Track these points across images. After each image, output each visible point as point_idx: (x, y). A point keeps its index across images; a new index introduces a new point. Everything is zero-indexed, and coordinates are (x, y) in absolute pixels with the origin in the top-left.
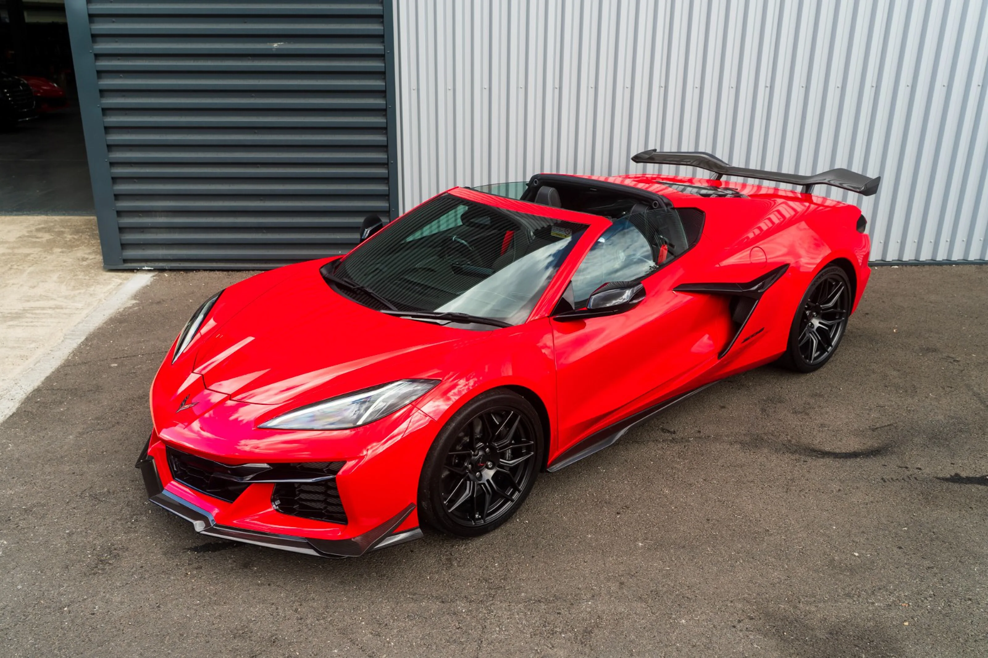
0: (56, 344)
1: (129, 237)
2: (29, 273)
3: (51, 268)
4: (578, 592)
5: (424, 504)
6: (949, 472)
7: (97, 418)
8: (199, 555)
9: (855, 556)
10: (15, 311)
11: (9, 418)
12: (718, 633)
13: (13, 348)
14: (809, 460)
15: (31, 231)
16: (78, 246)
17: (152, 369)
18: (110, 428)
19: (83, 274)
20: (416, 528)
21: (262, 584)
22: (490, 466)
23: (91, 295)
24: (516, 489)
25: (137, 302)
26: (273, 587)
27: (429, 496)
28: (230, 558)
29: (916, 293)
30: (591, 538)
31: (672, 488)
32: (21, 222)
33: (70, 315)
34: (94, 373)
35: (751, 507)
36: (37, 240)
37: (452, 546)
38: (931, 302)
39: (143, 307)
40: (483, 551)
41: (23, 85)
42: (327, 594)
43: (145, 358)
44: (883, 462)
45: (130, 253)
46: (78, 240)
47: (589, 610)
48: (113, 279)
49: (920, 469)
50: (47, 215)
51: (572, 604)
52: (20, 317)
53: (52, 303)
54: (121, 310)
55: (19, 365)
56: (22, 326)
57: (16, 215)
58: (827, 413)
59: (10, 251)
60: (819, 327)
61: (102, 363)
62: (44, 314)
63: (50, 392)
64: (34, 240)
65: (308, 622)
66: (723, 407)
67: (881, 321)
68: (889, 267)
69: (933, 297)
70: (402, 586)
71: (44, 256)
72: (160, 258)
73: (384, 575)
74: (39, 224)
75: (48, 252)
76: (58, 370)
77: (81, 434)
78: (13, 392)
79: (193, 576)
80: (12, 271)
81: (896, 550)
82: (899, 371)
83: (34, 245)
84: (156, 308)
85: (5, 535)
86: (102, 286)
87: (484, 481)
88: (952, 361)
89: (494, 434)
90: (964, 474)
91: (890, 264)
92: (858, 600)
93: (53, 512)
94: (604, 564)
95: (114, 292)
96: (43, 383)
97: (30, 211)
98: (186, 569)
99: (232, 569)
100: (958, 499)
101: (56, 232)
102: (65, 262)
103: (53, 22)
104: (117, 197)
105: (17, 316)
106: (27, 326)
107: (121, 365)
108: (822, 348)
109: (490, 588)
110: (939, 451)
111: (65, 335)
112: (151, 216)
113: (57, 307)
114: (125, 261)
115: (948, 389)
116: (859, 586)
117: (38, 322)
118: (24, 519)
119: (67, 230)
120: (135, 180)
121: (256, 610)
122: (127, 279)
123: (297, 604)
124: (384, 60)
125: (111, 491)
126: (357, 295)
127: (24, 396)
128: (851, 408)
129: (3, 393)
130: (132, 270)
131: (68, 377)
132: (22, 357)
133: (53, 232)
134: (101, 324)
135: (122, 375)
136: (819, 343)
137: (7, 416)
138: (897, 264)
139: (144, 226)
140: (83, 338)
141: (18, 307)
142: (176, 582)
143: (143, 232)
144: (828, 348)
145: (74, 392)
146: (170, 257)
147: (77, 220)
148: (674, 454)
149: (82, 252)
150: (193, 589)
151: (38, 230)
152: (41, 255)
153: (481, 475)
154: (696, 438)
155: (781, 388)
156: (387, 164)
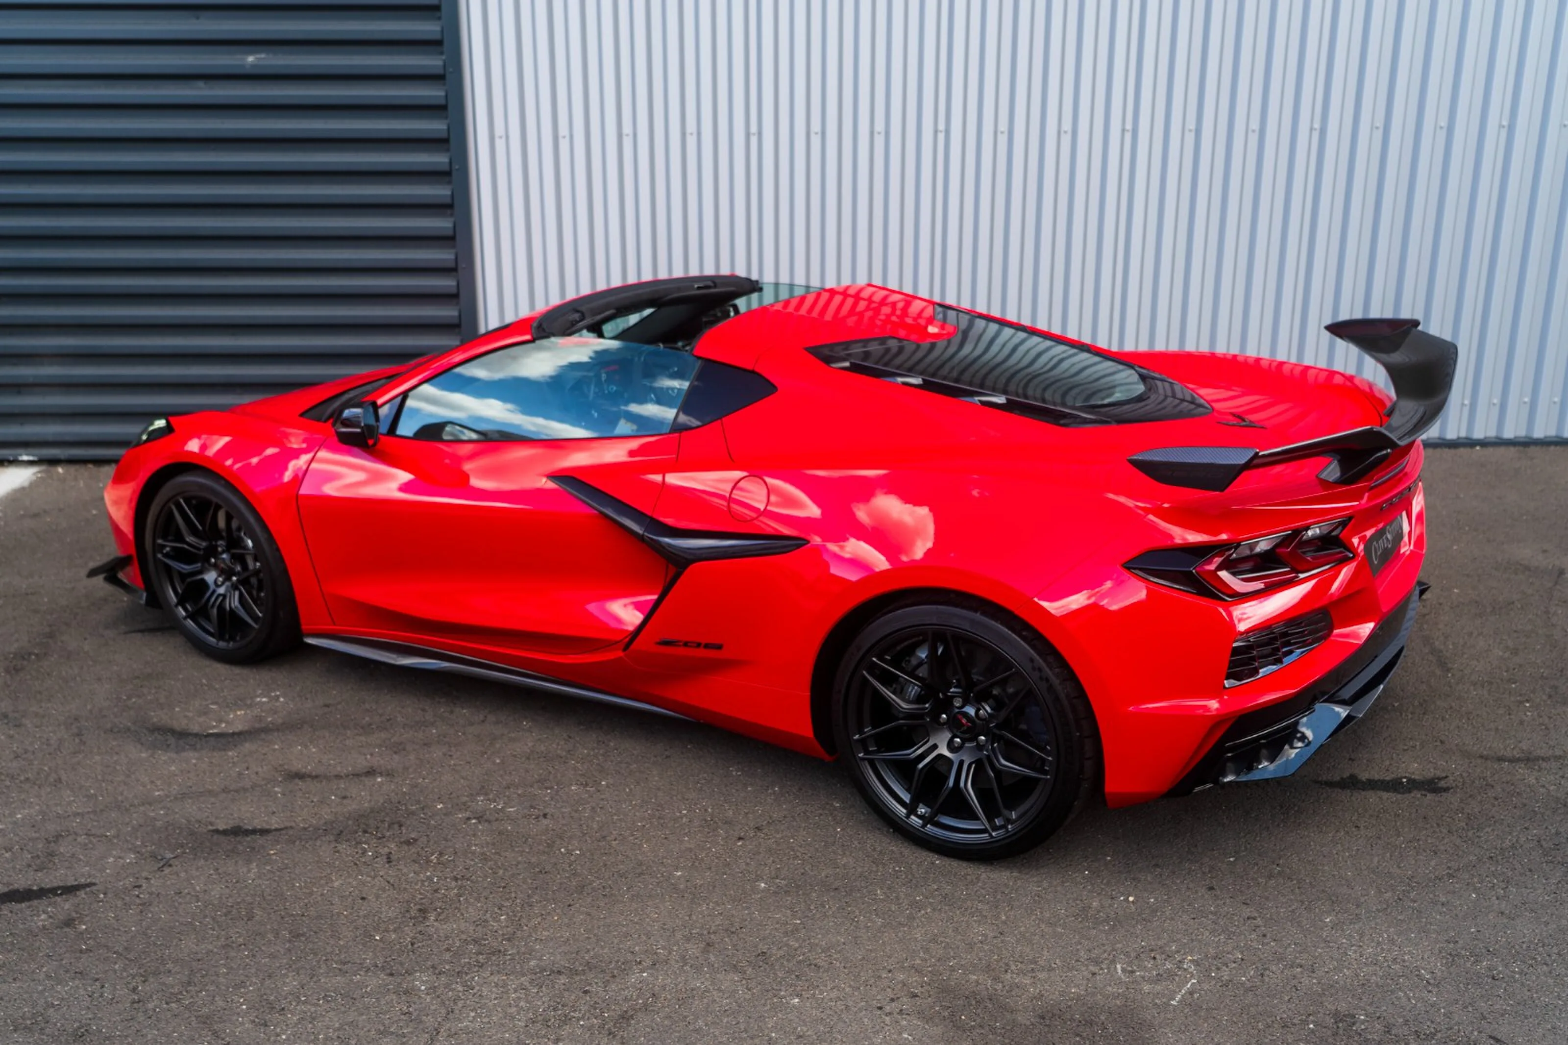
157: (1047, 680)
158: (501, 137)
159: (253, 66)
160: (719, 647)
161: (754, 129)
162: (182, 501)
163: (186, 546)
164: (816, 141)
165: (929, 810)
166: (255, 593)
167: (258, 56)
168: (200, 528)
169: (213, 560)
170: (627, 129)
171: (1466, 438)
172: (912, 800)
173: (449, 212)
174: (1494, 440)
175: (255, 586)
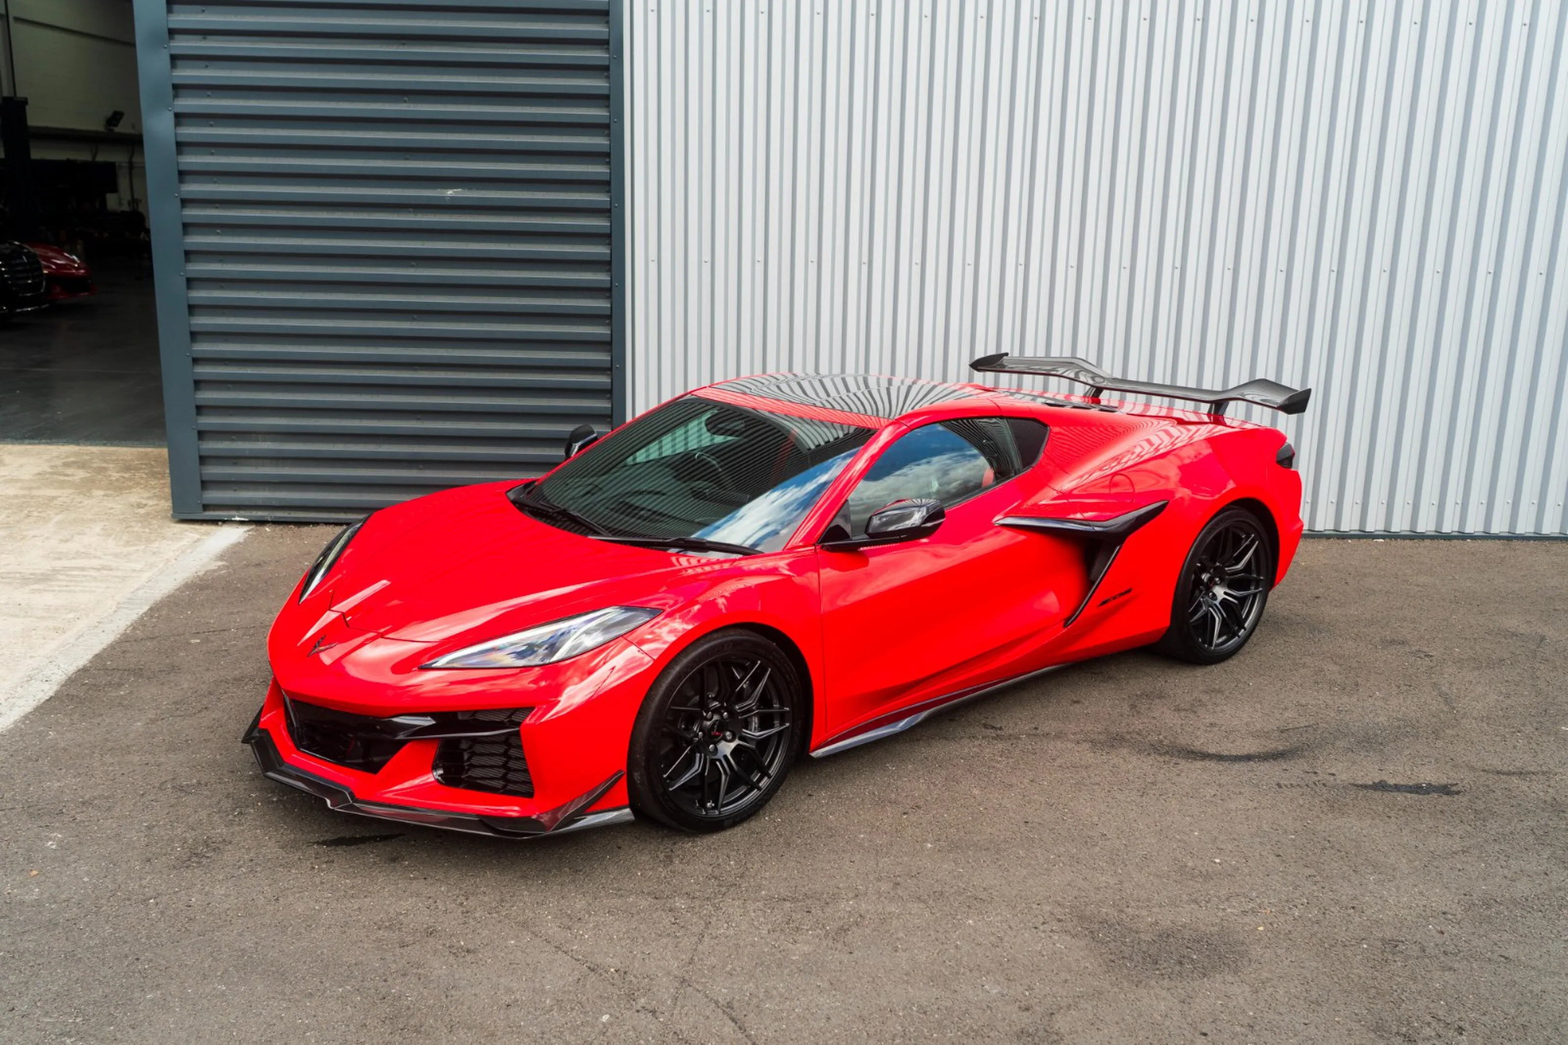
0: (106, 615)
1: (214, 471)
2: (56, 523)
3: (90, 517)
4: (836, 891)
5: (637, 776)
6: (1375, 777)
7: (176, 703)
8: (329, 849)
9: (1215, 863)
10: (42, 571)
11: (44, 703)
12: (1013, 933)
13: (42, 618)
14: (1183, 762)
15: (56, 466)
16: (130, 488)
17: (252, 646)
18: (195, 714)
19: (140, 525)
20: (625, 808)
21: (415, 878)
22: (729, 738)
23: (154, 553)
24: (765, 773)
25: (224, 563)
26: (430, 881)
27: (643, 764)
28: (372, 853)
29: (1400, 573)
30: (863, 839)
31: (985, 788)
32: (38, 454)
33: (124, 579)
34: (166, 651)
35: (1088, 810)
36: (66, 478)
37: (675, 844)
38: (1418, 586)
39: (234, 570)
40: (715, 849)
41: (28, 255)
42: (503, 889)
43: (240, 633)
44: (1285, 767)
45: (214, 495)
46: (130, 479)
47: (848, 909)
48: (187, 533)
49: (1333, 775)
50: (78, 444)
51: (827, 903)
52: (48, 580)
53: (95, 563)
54: (201, 574)
55: (53, 639)
56: (54, 591)
57: (30, 444)
58: (1222, 711)
59: (26, 492)
60: (1224, 599)
61: (177, 638)
62: (85, 576)
63: (102, 672)
64: (63, 478)
65: (477, 915)
66: (1077, 702)
67: (1336, 606)
68: (1370, 541)
69: (1422, 579)
70: (603, 881)
71: (79, 500)
72: (260, 503)
73: (581, 871)
74: (67, 457)
75: (85, 495)
76: (112, 647)
77: (153, 721)
78: (47, 672)
79: (321, 870)
80: (31, 519)
81: (1272, 857)
82: (1341, 665)
83: (62, 485)
84: (253, 571)
85: (58, 828)
86: (170, 542)
87: (720, 756)
88: (1422, 656)
89: (733, 691)
90: (1391, 782)
91: (1372, 536)
92: (1206, 907)
93: (123, 804)
94: (877, 865)
95: (189, 551)
96: (91, 662)
97: (51, 439)
98: (312, 863)
99: (375, 863)
100: (1374, 808)
101: (95, 468)
102: (112, 508)
103: (68, 160)
104: (200, 409)
105: (45, 578)
106: (60, 591)
107: (206, 641)
108: (1228, 630)
109: (720, 885)
110: (1366, 756)
111: (119, 603)
112: (250, 440)
113: (103, 568)
114: (206, 507)
115: (1403, 688)
116: (1211, 892)
117: (75, 586)
118: (82, 812)
119: (111, 466)
120: (230, 386)
121: (406, 904)
122: (207, 534)
123: (463, 898)
124: (610, 217)
125: (202, 782)
126: (557, 521)
127: (64, 678)
128: (1259, 706)
129: (32, 673)
130: (215, 522)
131: (128, 655)
132: (56, 630)
133: (90, 467)
134: (172, 592)
135: (209, 653)
136: (1224, 622)
137: (42, 701)
138: (1383, 537)
139: (238, 454)
140: (146, 608)
141: (45, 566)
142: (299, 876)
143: (235, 464)
144: (1239, 630)
145: (138, 672)
146: (274, 503)
147: (127, 452)
148: (996, 752)
149: (135, 496)
150: (322, 883)
151: (67, 465)
152: (73, 499)
153: (716, 749)
154: (1028, 735)
155: (1166, 682)
156: (611, 369)
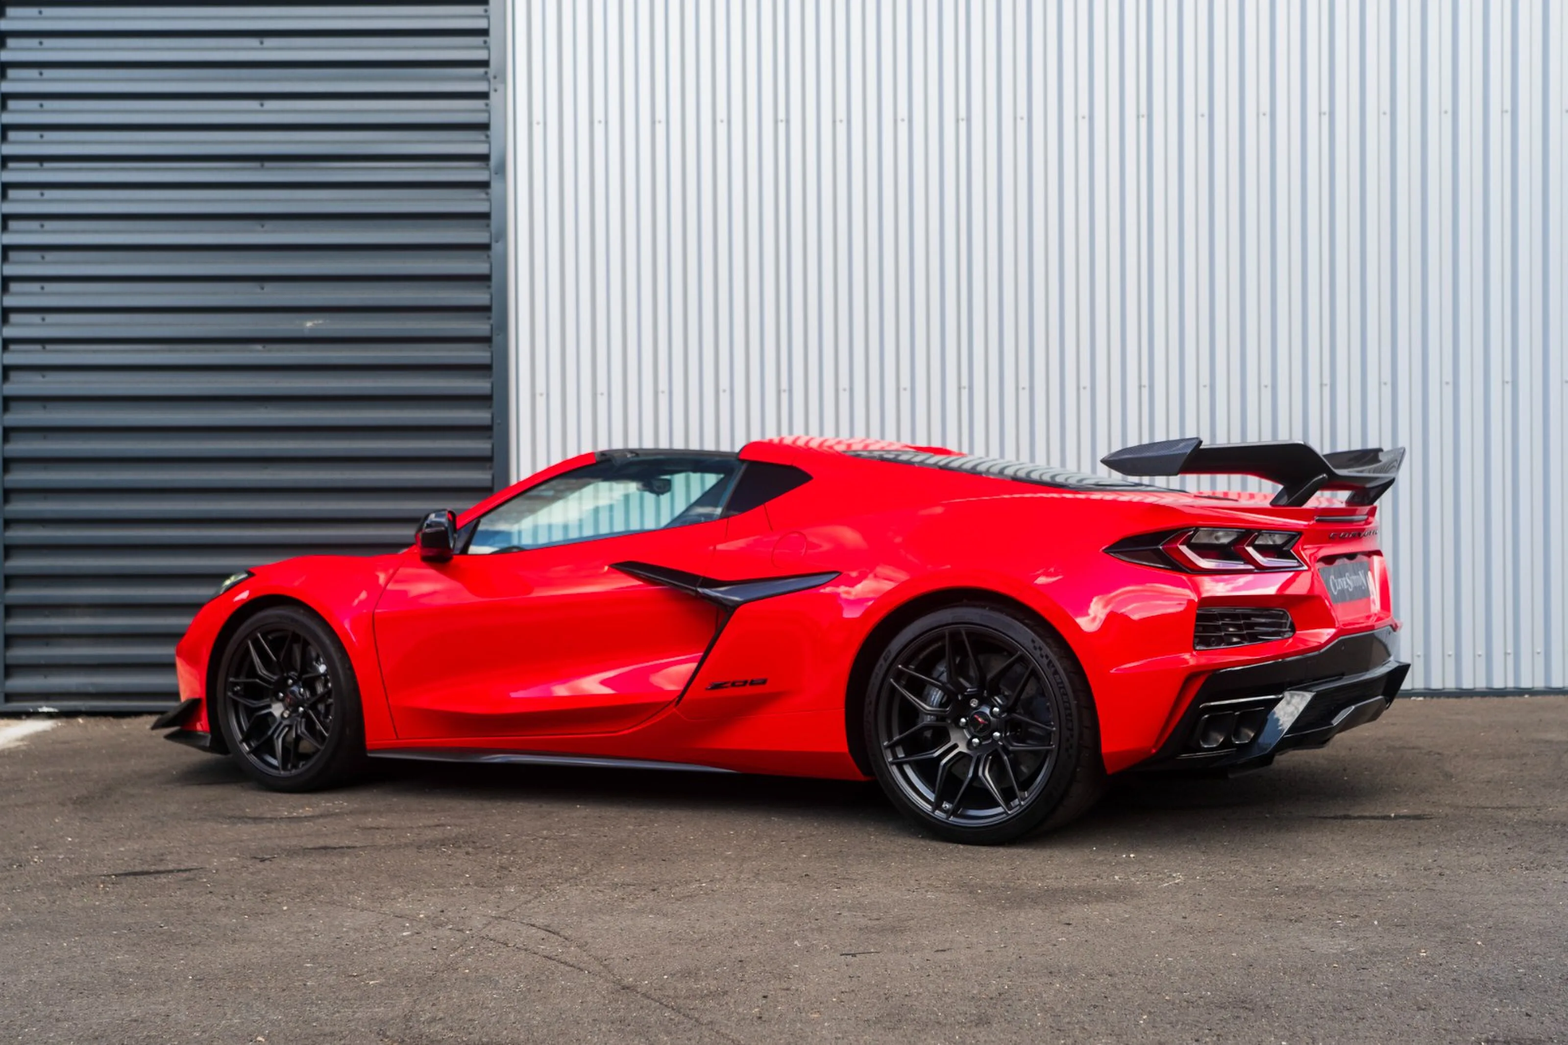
157: (1047, 657)
158: (541, 395)
159: (311, 329)
160: (764, 682)
161: (784, 385)
162: (259, 635)
163: (258, 680)
164: (844, 397)
165: (951, 805)
166: (322, 718)
167: (316, 322)
168: (274, 658)
169: (281, 695)
170: (663, 385)
171: (1515, 688)
172: (936, 798)
173: (488, 465)
174: (1543, 689)
175: (323, 711)
